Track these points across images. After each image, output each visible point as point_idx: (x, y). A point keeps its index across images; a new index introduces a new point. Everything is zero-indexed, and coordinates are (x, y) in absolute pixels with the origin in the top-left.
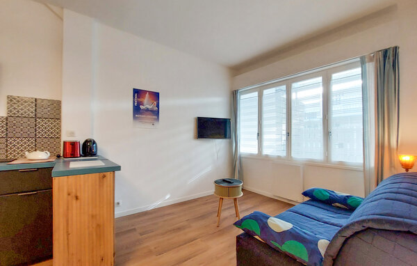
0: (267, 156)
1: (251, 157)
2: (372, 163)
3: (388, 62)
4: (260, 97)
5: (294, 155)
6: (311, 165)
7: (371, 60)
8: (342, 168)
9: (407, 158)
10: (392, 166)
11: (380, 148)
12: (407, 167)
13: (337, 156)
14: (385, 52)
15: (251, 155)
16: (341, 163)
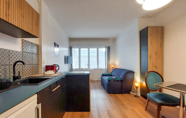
2: (107, 68)
3: (109, 48)
4: (80, 50)
7: (107, 48)
8: (101, 70)
9: (113, 66)
11: (108, 65)
12: (113, 68)
13: (100, 67)
16: (101, 68)
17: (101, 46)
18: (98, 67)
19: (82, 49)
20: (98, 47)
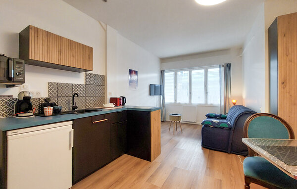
0: (179, 103)
1: (171, 104)
2: (223, 104)
3: (228, 67)
4: (176, 75)
5: (192, 102)
6: (200, 106)
7: (223, 66)
8: (212, 106)
9: (234, 101)
10: (229, 104)
11: (225, 98)
12: (234, 104)
13: (210, 102)
14: (227, 64)
15: (171, 103)
16: (211, 104)
17: (213, 65)
18: (206, 102)
19: (179, 73)
20: (206, 66)
